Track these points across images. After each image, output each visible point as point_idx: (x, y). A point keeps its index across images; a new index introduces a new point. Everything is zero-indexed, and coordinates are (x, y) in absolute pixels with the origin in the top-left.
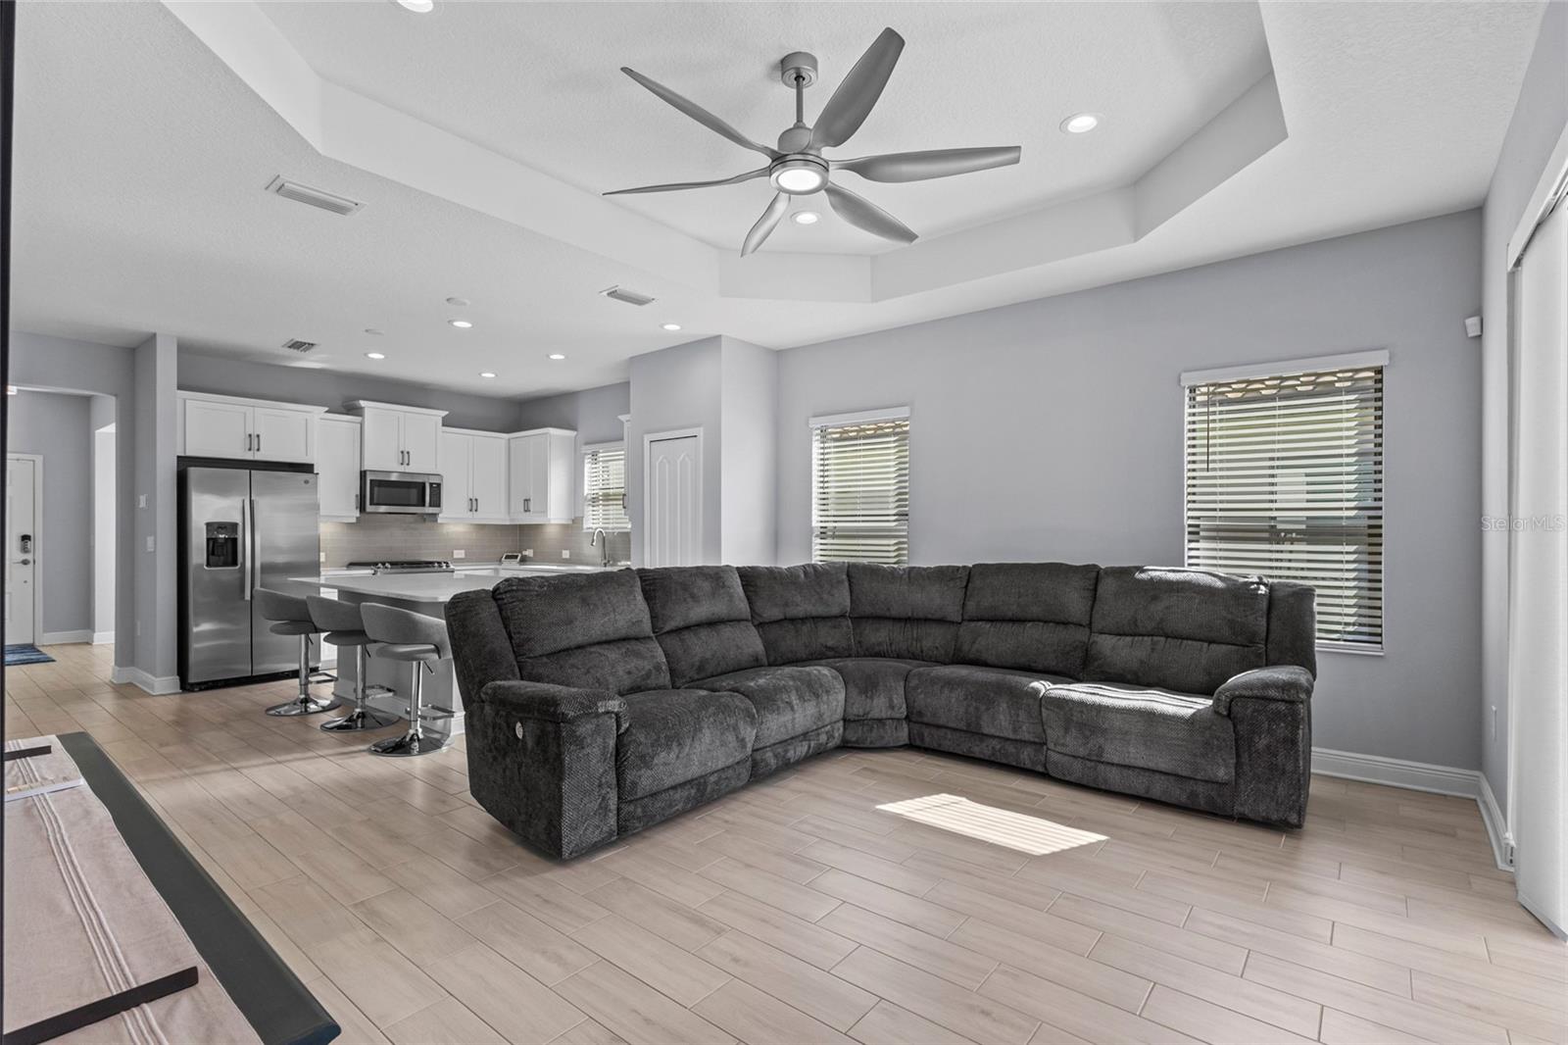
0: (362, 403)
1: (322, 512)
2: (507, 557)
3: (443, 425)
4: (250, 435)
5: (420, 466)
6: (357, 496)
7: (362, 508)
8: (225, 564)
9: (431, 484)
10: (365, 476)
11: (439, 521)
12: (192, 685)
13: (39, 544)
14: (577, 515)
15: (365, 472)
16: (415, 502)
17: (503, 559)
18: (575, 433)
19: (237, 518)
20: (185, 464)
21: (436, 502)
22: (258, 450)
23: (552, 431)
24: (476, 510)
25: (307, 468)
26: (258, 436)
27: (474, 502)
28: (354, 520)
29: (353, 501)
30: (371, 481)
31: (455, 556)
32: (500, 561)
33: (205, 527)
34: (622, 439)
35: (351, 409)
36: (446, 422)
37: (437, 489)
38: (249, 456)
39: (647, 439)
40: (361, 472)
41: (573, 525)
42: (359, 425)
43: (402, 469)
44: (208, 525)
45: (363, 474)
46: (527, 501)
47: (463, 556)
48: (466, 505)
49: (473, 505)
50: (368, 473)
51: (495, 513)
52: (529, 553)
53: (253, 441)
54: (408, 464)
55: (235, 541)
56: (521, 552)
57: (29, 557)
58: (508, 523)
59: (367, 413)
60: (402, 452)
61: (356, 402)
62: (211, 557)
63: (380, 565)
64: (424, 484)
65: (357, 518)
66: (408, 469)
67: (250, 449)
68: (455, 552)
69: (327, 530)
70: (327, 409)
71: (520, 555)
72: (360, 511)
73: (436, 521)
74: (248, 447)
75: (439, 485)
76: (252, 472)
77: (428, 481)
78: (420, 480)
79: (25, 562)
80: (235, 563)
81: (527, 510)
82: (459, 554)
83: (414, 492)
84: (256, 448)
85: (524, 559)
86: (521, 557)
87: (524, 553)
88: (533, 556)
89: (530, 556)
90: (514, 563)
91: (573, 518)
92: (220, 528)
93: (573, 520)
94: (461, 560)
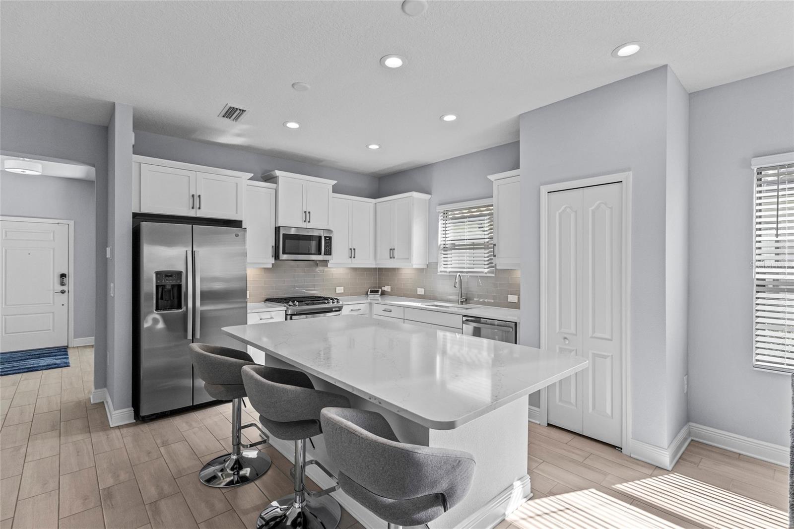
0: (278, 173)
1: (249, 260)
2: (372, 292)
3: (333, 192)
4: (193, 196)
5: (317, 225)
6: (273, 246)
7: (276, 256)
8: (171, 308)
9: (325, 237)
10: (279, 231)
11: (329, 266)
12: (143, 417)
13: (71, 281)
14: (430, 262)
15: (279, 227)
16: (313, 252)
17: (369, 293)
18: (430, 196)
19: (183, 269)
20: (139, 218)
21: (328, 252)
22: (199, 208)
23: (415, 195)
24: (354, 257)
25: (236, 224)
26: (199, 196)
27: (353, 251)
28: (271, 267)
29: (270, 251)
30: (283, 234)
31: (337, 292)
32: (367, 294)
33: (154, 275)
34: (492, 197)
35: (269, 178)
36: (336, 189)
37: (329, 240)
38: (192, 213)
39: (544, 190)
40: (276, 227)
41: (429, 269)
42: (275, 190)
43: (304, 225)
44: (157, 273)
45: (277, 230)
46: (392, 250)
47: (343, 292)
48: (347, 253)
49: (352, 253)
50: (281, 228)
51: (366, 261)
52: (387, 288)
53: (196, 200)
54: (309, 222)
55: (180, 286)
56: (381, 288)
57: (65, 288)
58: (374, 267)
59: (280, 180)
60: (305, 212)
61: (272, 173)
62: (160, 301)
63: (291, 303)
64: (320, 237)
65: (273, 264)
66: (309, 226)
67: (193, 208)
68: (337, 288)
69: (252, 273)
70: (251, 175)
72: (275, 259)
73: (327, 266)
74: (191, 206)
75: (330, 238)
76: (194, 226)
77: (323, 234)
78: (316, 233)
79: (63, 292)
80: (179, 307)
81: (392, 257)
82: (340, 290)
83: (314, 244)
84: (198, 206)
85: (383, 293)
86: (381, 291)
87: (383, 288)
88: (390, 291)
89: (388, 291)
90: (377, 296)
91: (428, 263)
92: (167, 276)
93: (427, 265)
94: (341, 294)
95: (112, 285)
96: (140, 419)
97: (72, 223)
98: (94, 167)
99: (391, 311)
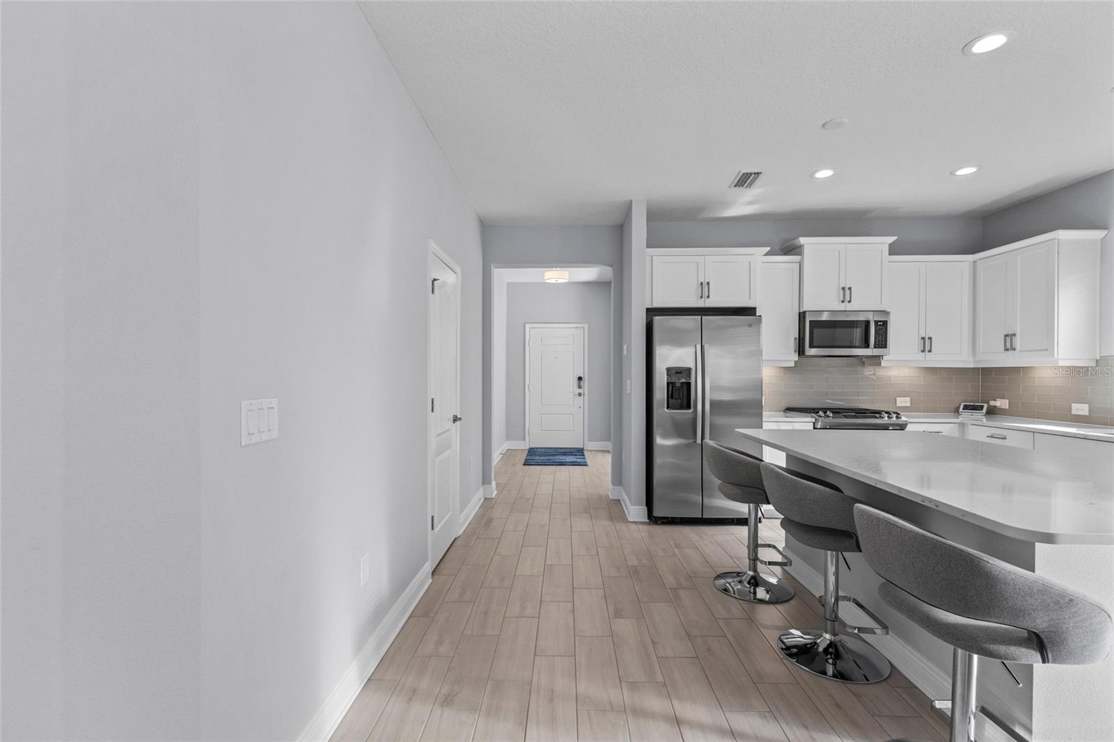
0: (802, 240)
1: (764, 357)
2: (966, 407)
3: (890, 254)
4: (702, 283)
5: (863, 304)
6: (795, 339)
7: (801, 351)
8: (681, 407)
9: (876, 322)
10: (804, 317)
11: (882, 365)
12: (656, 518)
13: (586, 383)
14: (1102, 355)
15: (804, 312)
16: (857, 341)
17: (961, 410)
18: (1104, 233)
19: (692, 365)
20: (652, 312)
21: (882, 343)
22: (708, 297)
23: (1063, 235)
24: (930, 351)
25: (749, 311)
26: (708, 283)
27: (927, 342)
28: (793, 365)
29: (792, 345)
30: (810, 321)
31: (898, 404)
32: (957, 411)
33: (666, 371)
35: (791, 249)
36: (894, 250)
37: (882, 326)
38: (700, 304)
40: (800, 313)
42: (798, 264)
43: (842, 307)
44: (668, 370)
45: (802, 316)
46: (1010, 337)
47: (908, 404)
48: (917, 344)
49: (926, 344)
50: (807, 314)
51: (953, 356)
52: (1001, 403)
53: (704, 287)
54: (850, 302)
55: (689, 384)
56: (988, 404)
57: (581, 391)
58: (972, 366)
59: (806, 250)
60: (843, 289)
61: (794, 241)
62: (670, 400)
63: (821, 413)
64: (867, 323)
65: (795, 362)
66: (849, 307)
67: (701, 297)
68: (899, 399)
69: (768, 374)
70: (768, 249)
71: (986, 406)
72: (799, 354)
73: (880, 364)
74: (700, 295)
75: (885, 323)
76: (703, 317)
77: (872, 318)
78: (862, 318)
79: (580, 395)
80: (689, 407)
81: (1009, 349)
82: (903, 400)
83: (858, 333)
84: (707, 295)
85: (992, 412)
86: (988, 408)
87: (992, 403)
88: (1008, 408)
89: (1003, 407)
90: (979, 416)
91: (1098, 358)
92: (677, 373)
93: (1097, 361)
94: (905, 409)
95: (629, 382)
96: (653, 519)
97: (586, 326)
98: (611, 266)
99: (1005, 438)
